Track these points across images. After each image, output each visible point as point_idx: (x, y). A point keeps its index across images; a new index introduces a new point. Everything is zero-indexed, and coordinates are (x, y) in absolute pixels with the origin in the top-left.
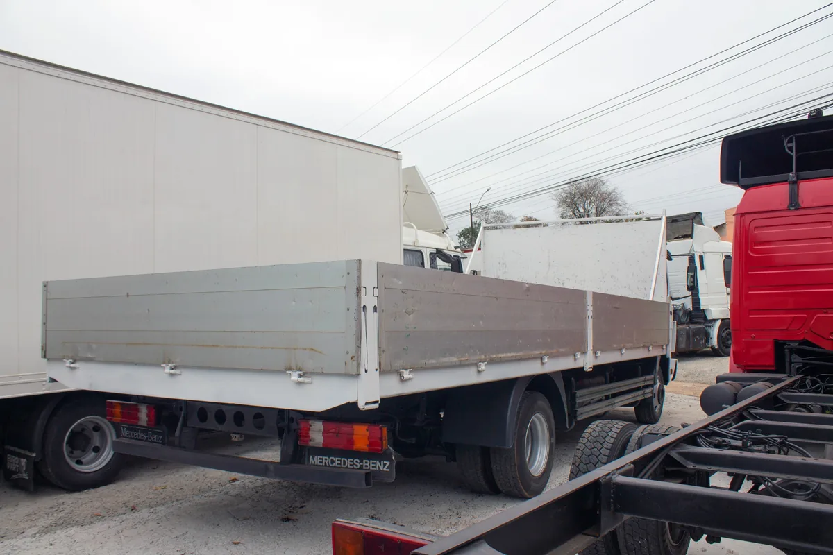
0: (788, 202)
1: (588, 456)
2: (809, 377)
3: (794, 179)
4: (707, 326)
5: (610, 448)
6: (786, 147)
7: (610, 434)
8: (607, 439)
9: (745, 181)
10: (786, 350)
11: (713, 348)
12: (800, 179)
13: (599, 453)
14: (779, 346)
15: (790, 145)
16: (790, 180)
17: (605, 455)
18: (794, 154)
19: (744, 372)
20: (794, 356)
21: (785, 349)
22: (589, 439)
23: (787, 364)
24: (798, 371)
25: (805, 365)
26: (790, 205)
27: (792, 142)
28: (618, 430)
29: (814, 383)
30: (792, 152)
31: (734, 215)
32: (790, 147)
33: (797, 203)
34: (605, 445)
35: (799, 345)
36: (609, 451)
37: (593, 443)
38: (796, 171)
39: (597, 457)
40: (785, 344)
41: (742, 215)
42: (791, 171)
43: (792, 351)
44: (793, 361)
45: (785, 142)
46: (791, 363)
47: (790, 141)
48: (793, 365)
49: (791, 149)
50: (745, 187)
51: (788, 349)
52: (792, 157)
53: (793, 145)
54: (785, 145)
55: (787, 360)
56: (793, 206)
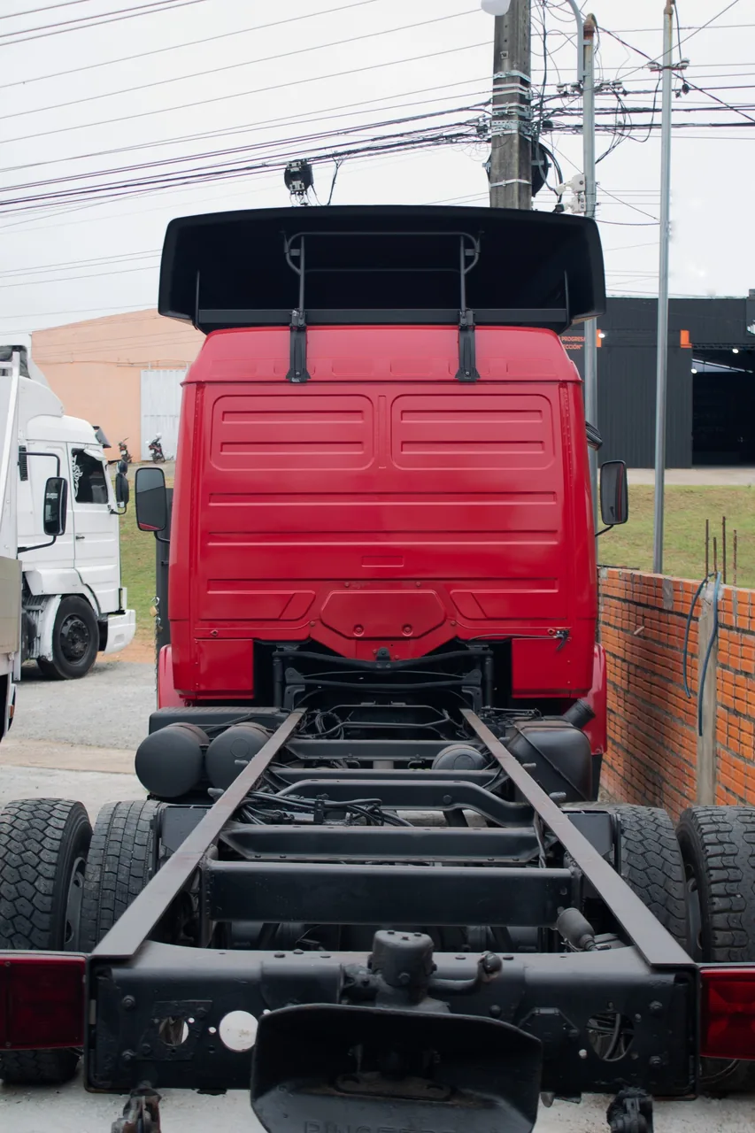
0: (286, 367)
1: (17, 867)
2: (318, 711)
3: (302, 322)
4: (29, 611)
5: (57, 848)
6: (288, 256)
7: (51, 822)
8: (48, 832)
9: (208, 315)
10: (277, 660)
11: (41, 660)
12: (311, 323)
13: (37, 860)
14: (263, 652)
15: (295, 252)
16: (294, 323)
17: (50, 863)
18: (301, 272)
19: (189, 705)
20: (290, 671)
21: (272, 658)
22: (13, 834)
23: (277, 687)
24: (298, 701)
25: (309, 687)
26: (292, 373)
27: (299, 247)
28: (65, 816)
29: (329, 722)
30: (299, 267)
31: (182, 384)
32: (294, 254)
33: (304, 372)
34: (47, 843)
35: (299, 650)
36: (56, 854)
37: (22, 842)
38: (306, 307)
39: (34, 868)
40: (274, 648)
41: (200, 385)
42: (296, 306)
43: (287, 661)
44: (288, 680)
45: (287, 245)
46: (284, 684)
47: (295, 245)
48: (288, 688)
49: (296, 260)
50: (207, 328)
51: (281, 658)
52: (298, 277)
53: (299, 252)
54: (286, 250)
55: (278, 678)
56: (296, 376)
